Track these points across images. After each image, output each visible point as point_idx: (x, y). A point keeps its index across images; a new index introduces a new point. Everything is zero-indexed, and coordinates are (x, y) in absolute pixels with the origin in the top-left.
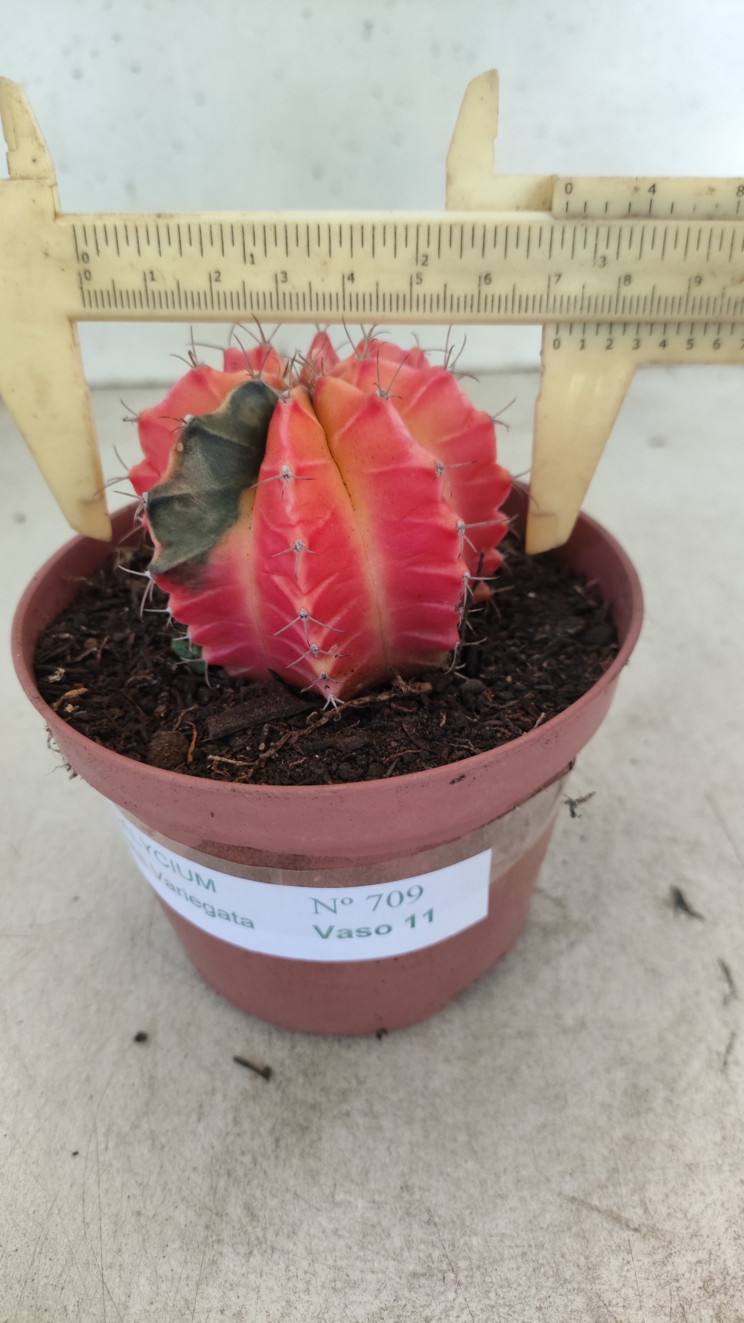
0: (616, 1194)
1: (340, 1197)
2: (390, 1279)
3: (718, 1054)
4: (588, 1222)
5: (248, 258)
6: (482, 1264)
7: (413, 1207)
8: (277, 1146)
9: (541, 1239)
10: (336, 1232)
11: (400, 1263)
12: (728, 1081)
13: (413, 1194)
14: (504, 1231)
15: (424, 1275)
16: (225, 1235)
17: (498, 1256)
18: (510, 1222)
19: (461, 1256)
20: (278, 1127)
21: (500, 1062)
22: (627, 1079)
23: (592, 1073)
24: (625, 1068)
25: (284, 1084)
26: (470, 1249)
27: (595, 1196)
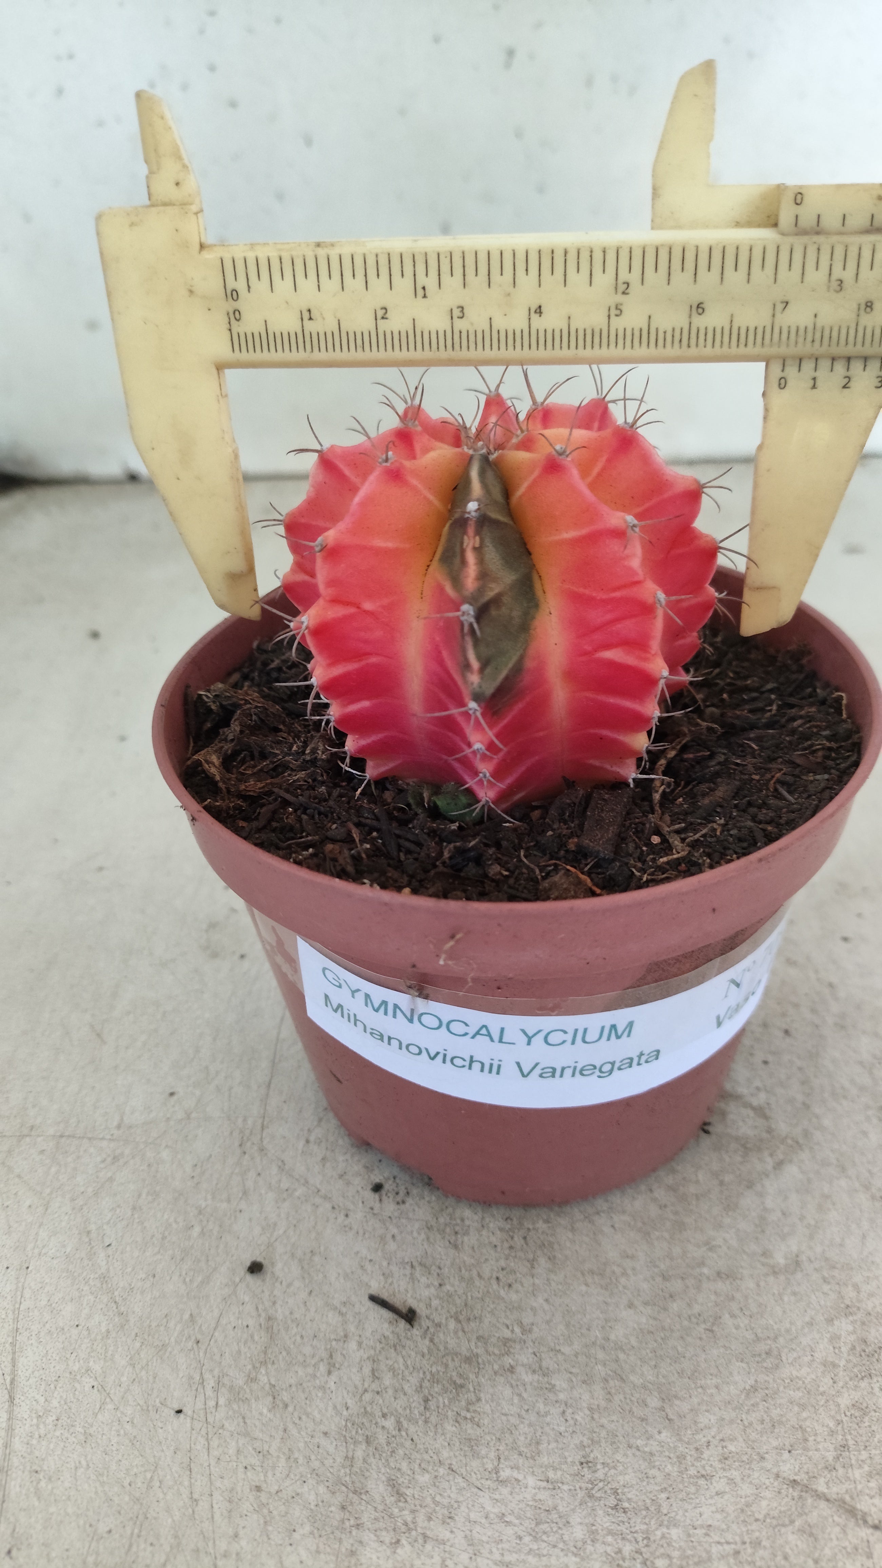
0: (848, 1479)
1: (505, 1473)
4: (815, 1514)
5: (420, 292)
7: (596, 1488)
8: (426, 1408)
9: (757, 1534)
10: (502, 1517)
11: (583, 1559)
13: (595, 1471)
14: (710, 1522)
16: (365, 1518)
17: (704, 1555)
18: (717, 1511)
19: (657, 1553)
20: (426, 1384)
21: (697, 1309)
22: (854, 1332)
23: (810, 1324)
24: (851, 1318)
25: (432, 1330)
26: (669, 1544)
27: (822, 1480)
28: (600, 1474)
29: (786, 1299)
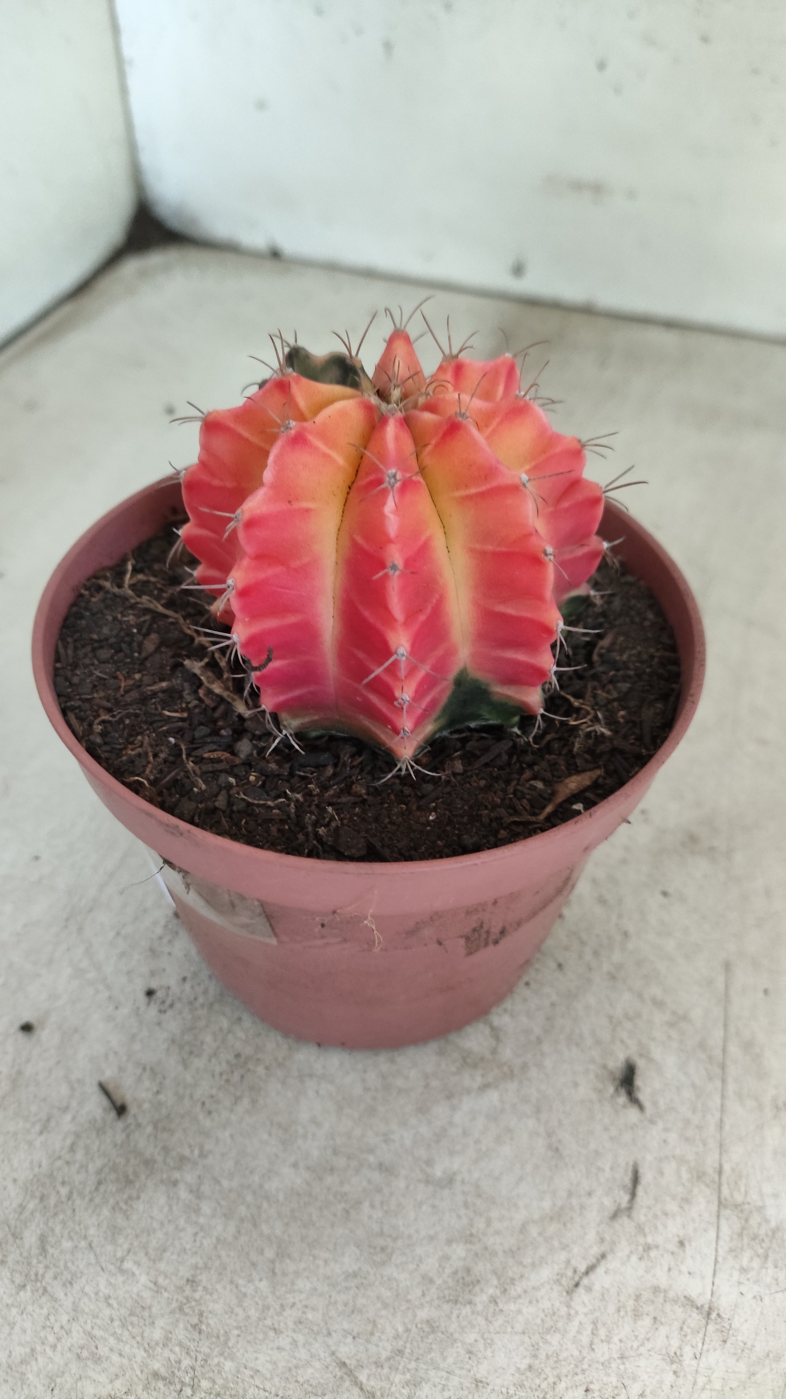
0: (388, 1379)
1: (128, 1265)
2: (132, 1369)
3: (575, 1271)
6: (222, 1392)
7: (188, 1305)
8: (97, 1189)
9: (291, 1392)
10: (107, 1298)
11: (149, 1356)
12: (569, 1306)
13: (195, 1291)
14: (260, 1368)
15: (164, 1379)
16: (10, 1259)
17: (241, 1392)
18: (270, 1362)
19: (207, 1375)
20: (106, 1170)
21: (346, 1188)
22: (465, 1259)
23: (432, 1238)
24: (468, 1246)
25: (133, 1127)
26: (219, 1372)
27: (366, 1371)
28: (197, 1296)
29: (424, 1208)
